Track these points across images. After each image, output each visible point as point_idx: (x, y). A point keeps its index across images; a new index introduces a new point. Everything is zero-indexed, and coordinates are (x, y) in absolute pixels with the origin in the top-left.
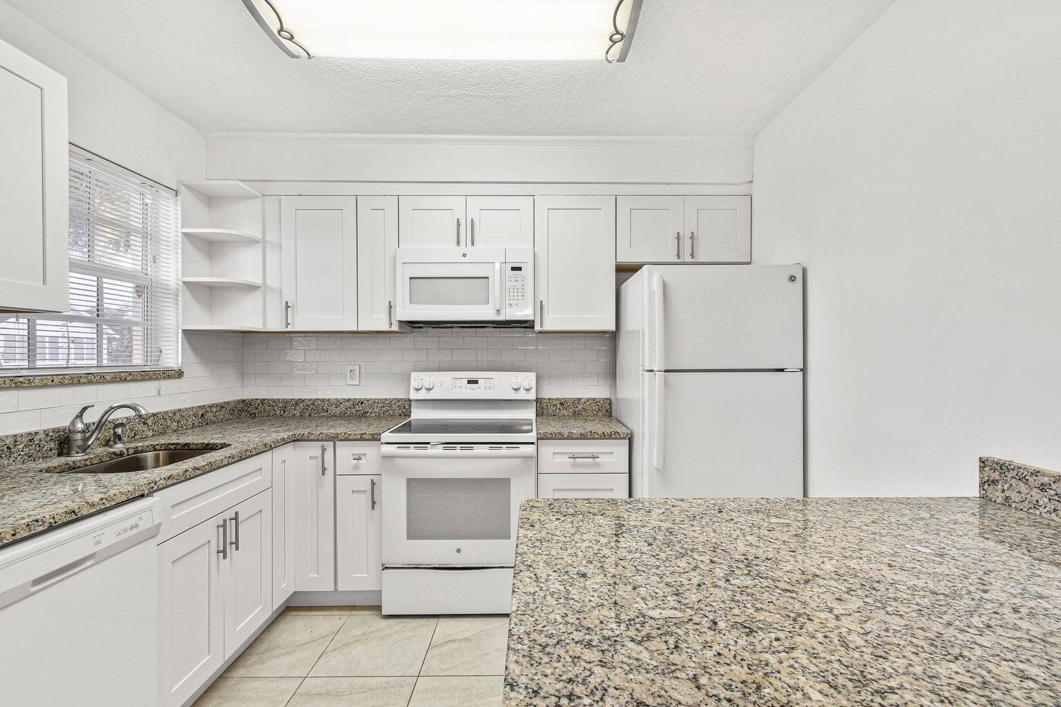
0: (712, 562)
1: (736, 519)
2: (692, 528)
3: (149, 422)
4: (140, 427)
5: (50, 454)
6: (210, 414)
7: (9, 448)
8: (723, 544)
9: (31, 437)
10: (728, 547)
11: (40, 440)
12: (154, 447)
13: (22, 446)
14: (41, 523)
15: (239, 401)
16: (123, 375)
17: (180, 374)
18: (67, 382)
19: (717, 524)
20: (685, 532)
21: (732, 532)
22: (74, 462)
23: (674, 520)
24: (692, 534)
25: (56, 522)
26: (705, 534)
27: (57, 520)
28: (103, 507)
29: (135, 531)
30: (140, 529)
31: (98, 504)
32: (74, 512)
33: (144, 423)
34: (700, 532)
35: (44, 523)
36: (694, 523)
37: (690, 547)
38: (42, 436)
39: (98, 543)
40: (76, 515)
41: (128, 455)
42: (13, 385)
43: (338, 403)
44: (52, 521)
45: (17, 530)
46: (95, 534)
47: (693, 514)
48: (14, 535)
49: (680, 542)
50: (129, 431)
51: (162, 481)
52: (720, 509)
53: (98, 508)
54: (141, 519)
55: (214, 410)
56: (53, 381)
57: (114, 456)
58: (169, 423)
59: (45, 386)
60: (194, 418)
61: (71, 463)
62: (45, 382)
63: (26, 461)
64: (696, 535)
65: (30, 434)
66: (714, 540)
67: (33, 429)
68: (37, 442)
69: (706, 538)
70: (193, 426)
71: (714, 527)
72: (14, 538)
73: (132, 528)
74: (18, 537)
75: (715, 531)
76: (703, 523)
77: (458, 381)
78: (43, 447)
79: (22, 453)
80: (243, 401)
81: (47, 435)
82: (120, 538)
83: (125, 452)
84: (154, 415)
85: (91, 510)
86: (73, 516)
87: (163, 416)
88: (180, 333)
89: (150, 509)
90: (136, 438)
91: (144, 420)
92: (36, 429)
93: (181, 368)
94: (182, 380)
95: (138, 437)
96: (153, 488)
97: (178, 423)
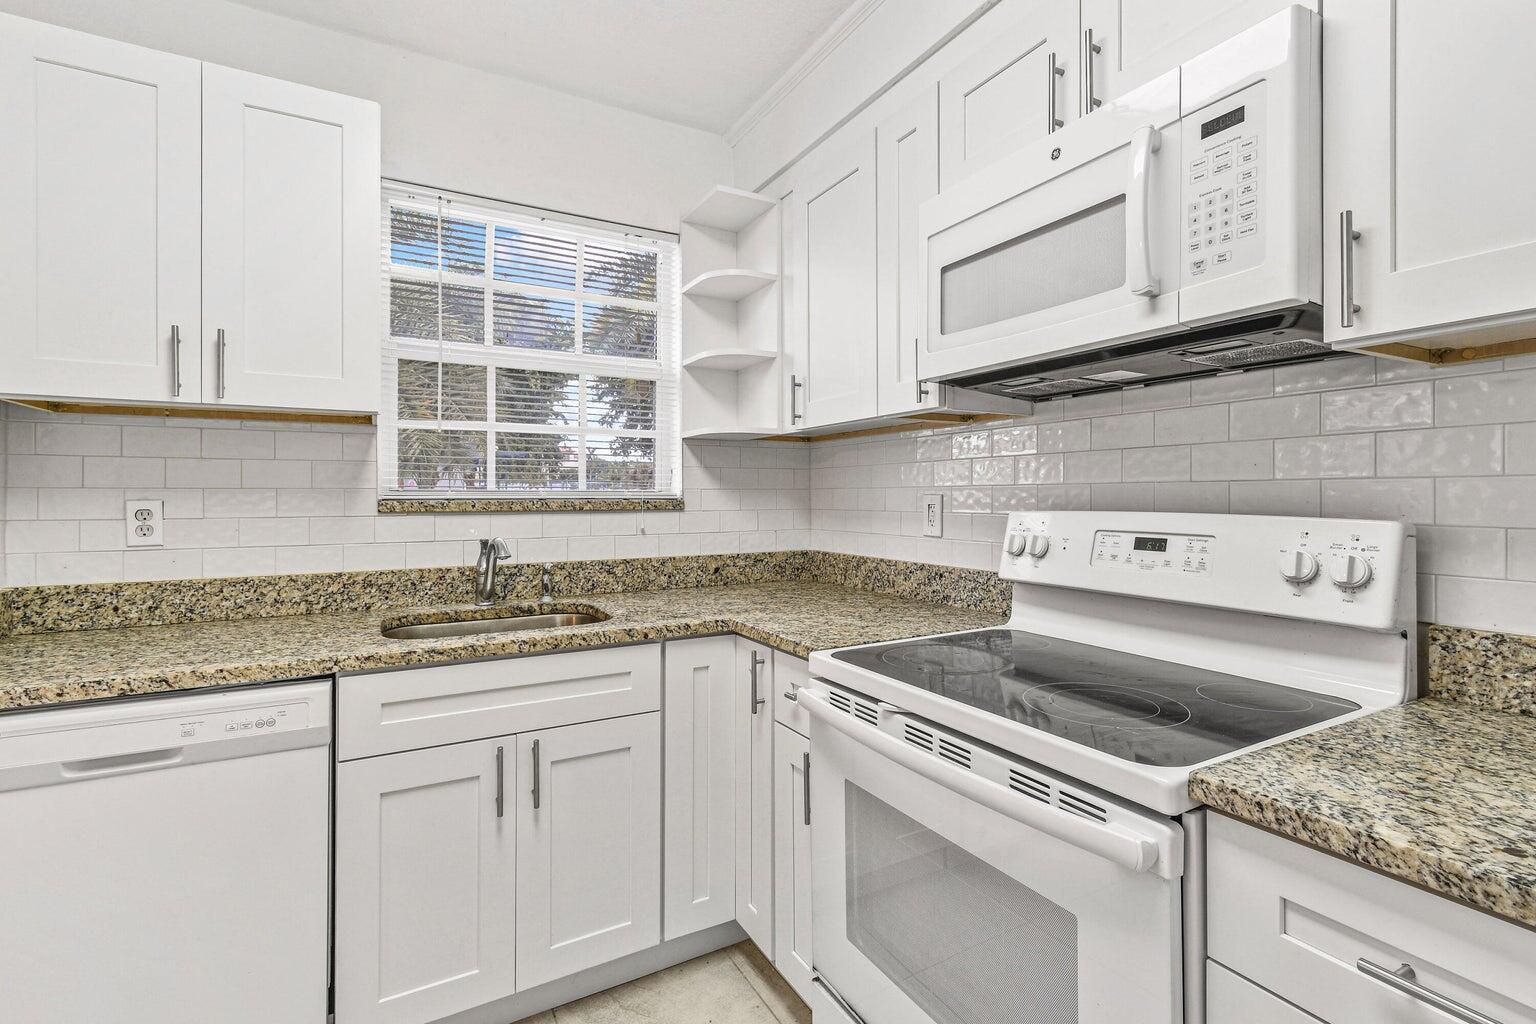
3: (618, 571)
4: (603, 577)
5: (466, 597)
6: (732, 569)
7: (413, 584)
9: (442, 574)
11: (454, 579)
13: (429, 583)
14: (105, 687)
15: (794, 554)
16: (577, 502)
17: (677, 505)
18: (493, 508)
25: (132, 690)
27: (135, 688)
28: (223, 682)
29: (265, 730)
30: (277, 729)
31: (212, 676)
32: (167, 682)
33: (609, 572)
35: (110, 688)
38: (456, 574)
39: (187, 734)
40: (170, 686)
42: (423, 510)
43: (909, 570)
44: (125, 687)
45: (65, 690)
46: (183, 721)
48: (59, 695)
50: (583, 580)
53: (213, 683)
54: (282, 714)
55: (742, 563)
56: (474, 506)
57: (518, 612)
58: (653, 576)
59: (464, 512)
60: (700, 572)
61: (452, 614)
62: (464, 507)
63: (434, 602)
65: (441, 570)
67: (444, 565)
68: (449, 581)
70: (698, 585)
72: (61, 699)
73: (259, 725)
74: (67, 698)
77: (1109, 541)
78: (457, 589)
79: (430, 593)
80: (804, 554)
81: (463, 574)
82: (231, 736)
83: (537, 609)
84: (626, 562)
85: (199, 684)
86: (165, 687)
87: (642, 565)
88: (679, 442)
89: (304, 701)
90: (595, 591)
91: (608, 567)
92: (448, 566)
93: (679, 496)
94: (682, 514)
95: (598, 590)
96: (330, 669)
97: (670, 577)
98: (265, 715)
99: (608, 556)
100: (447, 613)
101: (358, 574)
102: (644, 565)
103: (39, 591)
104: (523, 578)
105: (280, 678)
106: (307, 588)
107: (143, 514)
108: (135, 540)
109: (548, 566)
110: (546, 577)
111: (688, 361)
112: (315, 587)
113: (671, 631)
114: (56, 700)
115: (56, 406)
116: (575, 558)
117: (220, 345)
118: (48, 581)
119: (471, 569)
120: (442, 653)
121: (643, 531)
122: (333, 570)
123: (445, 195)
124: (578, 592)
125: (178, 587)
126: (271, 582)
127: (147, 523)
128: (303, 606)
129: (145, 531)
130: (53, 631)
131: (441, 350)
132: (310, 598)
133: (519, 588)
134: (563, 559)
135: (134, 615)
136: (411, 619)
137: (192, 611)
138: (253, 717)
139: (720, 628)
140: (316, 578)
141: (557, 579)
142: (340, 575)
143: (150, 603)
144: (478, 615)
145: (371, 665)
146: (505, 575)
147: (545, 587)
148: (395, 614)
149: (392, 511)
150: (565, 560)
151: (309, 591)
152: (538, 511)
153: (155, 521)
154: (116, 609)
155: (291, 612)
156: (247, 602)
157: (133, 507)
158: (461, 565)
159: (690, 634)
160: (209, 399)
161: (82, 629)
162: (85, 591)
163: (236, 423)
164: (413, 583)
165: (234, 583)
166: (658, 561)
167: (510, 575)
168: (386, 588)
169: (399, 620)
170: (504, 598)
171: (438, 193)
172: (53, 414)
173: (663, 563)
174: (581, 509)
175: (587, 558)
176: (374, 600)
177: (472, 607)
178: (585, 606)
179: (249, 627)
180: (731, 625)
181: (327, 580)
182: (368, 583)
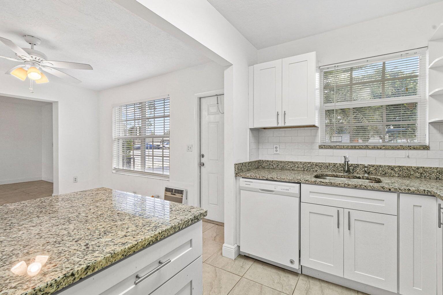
0: (87, 216)
1: (74, 243)
2: (103, 226)
3: (396, 169)
8: (82, 224)
9: (335, 165)
10: (79, 224)
12: (375, 179)
13: (331, 167)
14: (265, 178)
16: (379, 146)
17: (426, 148)
18: (350, 148)
19: (87, 234)
20: (106, 223)
21: (77, 232)
22: (337, 175)
23: (117, 227)
24: (101, 224)
25: (268, 179)
26: (94, 226)
30: (289, 191)
33: (392, 169)
34: (97, 226)
36: (103, 229)
37: (99, 218)
38: (338, 165)
41: (363, 179)
42: (330, 148)
46: (275, 186)
47: (107, 235)
49: (106, 218)
50: (381, 171)
51: (303, 181)
52: (88, 248)
53: (279, 180)
54: (290, 189)
56: (344, 147)
57: (355, 177)
59: (341, 149)
60: (438, 174)
61: (336, 175)
62: (341, 147)
63: (332, 172)
64: (99, 224)
66: (88, 224)
69: (93, 224)
70: (437, 178)
71: (89, 231)
73: (286, 190)
75: (88, 229)
76: (98, 231)
78: (339, 169)
81: (340, 165)
83: (362, 177)
84: (400, 167)
85: (277, 180)
86: (272, 179)
87: (407, 168)
88: (428, 124)
89: (294, 187)
90: (386, 175)
91: (392, 168)
92: (337, 163)
93: (427, 145)
94: (428, 151)
95: (387, 175)
96: (299, 181)
97: (421, 174)
98: (287, 188)
99: (392, 164)
100: (334, 175)
101: (314, 163)
102: (408, 168)
103: (262, 161)
104: (359, 168)
105: (290, 181)
106: (304, 165)
107: (276, 148)
108: (275, 152)
109: (366, 165)
110: (366, 169)
111: (431, 93)
112: (305, 165)
113: (401, 190)
114: (259, 178)
115: (265, 128)
116: (378, 164)
117: (285, 114)
118: (264, 159)
119: (343, 164)
120: (323, 183)
121: (408, 157)
122: (309, 161)
123: (336, 65)
124: (379, 174)
125: (281, 162)
126: (297, 163)
127: (277, 149)
128: (303, 169)
129: (277, 151)
130: (264, 168)
131: (335, 106)
132: (304, 167)
133: (358, 171)
134: (373, 164)
135: (275, 167)
136: (325, 175)
137: (283, 167)
138: (285, 188)
139: (426, 193)
140: (305, 163)
141: (371, 169)
142: (310, 162)
143: (277, 165)
144: (343, 176)
145: (307, 182)
146: (353, 167)
147: (366, 172)
148: (321, 173)
149: (322, 148)
150: (374, 164)
151: (304, 166)
152: (365, 149)
153: (278, 149)
154: (272, 165)
155: (301, 170)
156: (293, 166)
157: (275, 146)
158: (340, 163)
159: (409, 192)
160: (283, 125)
161: (268, 168)
162: (268, 161)
163: (290, 129)
164: (327, 166)
165: (290, 162)
166: (415, 167)
167: (355, 167)
168: (321, 167)
169: (322, 174)
170: (353, 173)
171: (334, 65)
172: (265, 130)
173: (418, 168)
174: (381, 148)
175: (383, 164)
176: (318, 169)
177: (342, 174)
178: (378, 179)
179: (292, 171)
180: (432, 192)
181: (308, 163)
182: (316, 165)
